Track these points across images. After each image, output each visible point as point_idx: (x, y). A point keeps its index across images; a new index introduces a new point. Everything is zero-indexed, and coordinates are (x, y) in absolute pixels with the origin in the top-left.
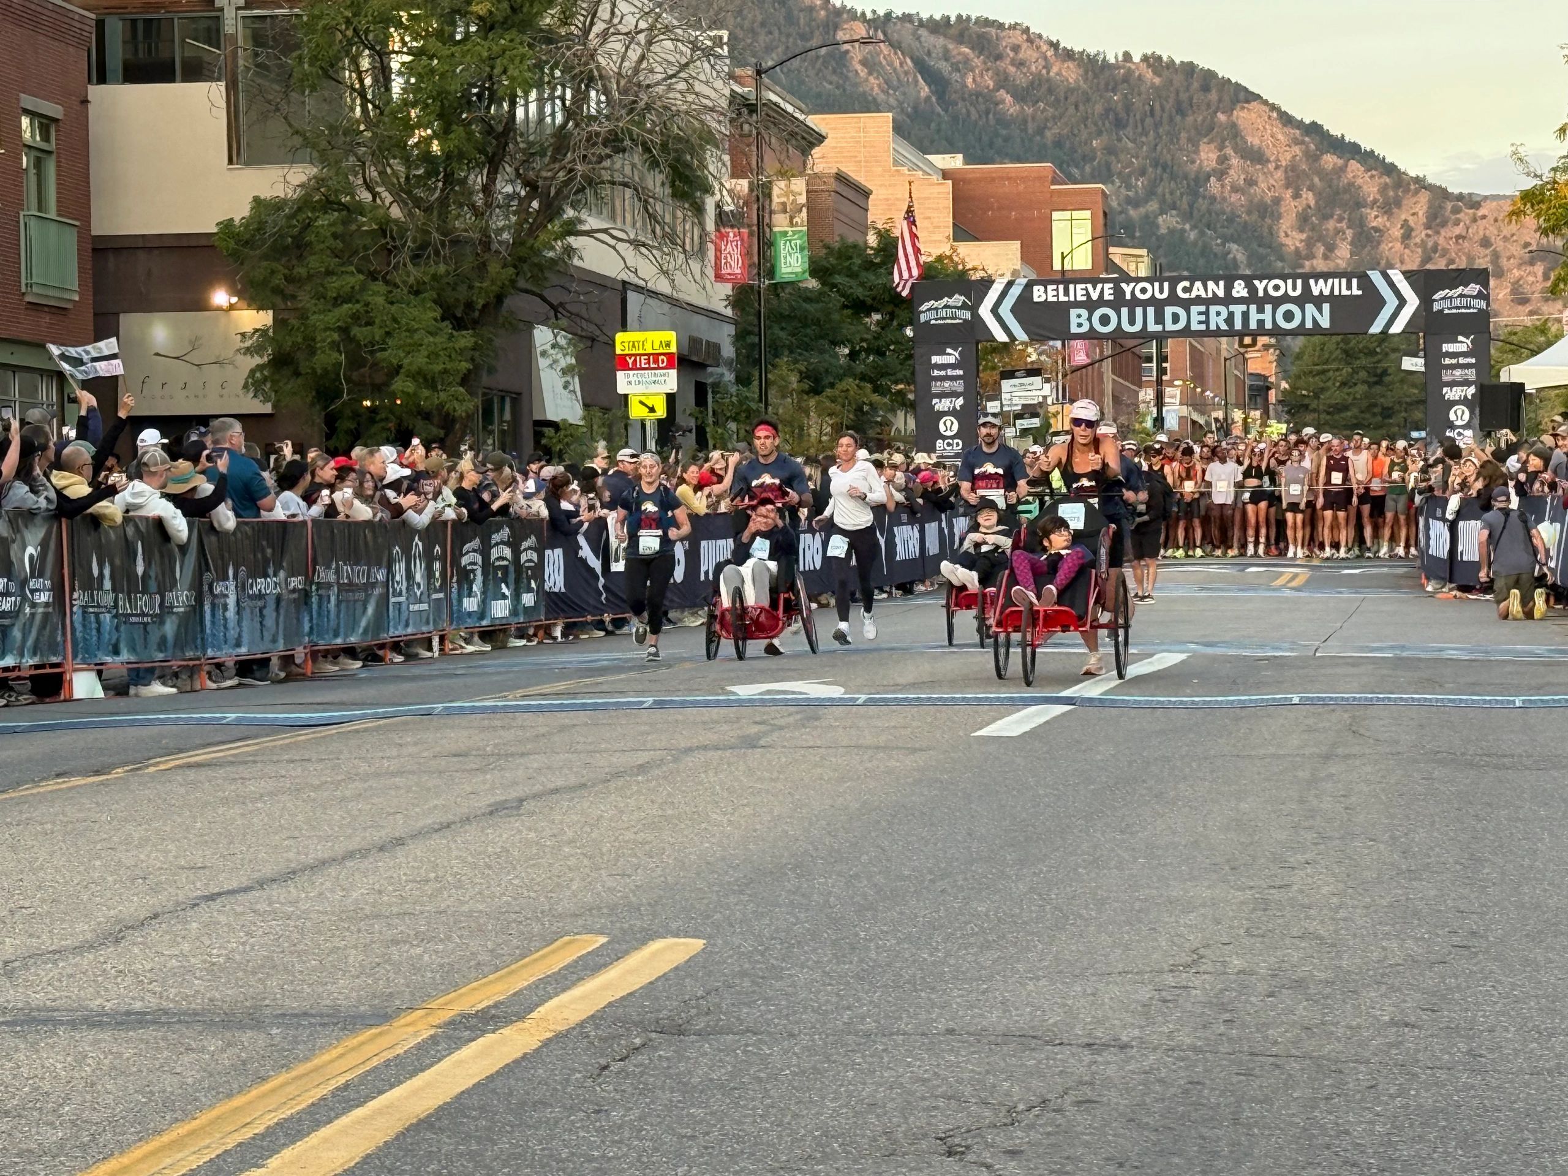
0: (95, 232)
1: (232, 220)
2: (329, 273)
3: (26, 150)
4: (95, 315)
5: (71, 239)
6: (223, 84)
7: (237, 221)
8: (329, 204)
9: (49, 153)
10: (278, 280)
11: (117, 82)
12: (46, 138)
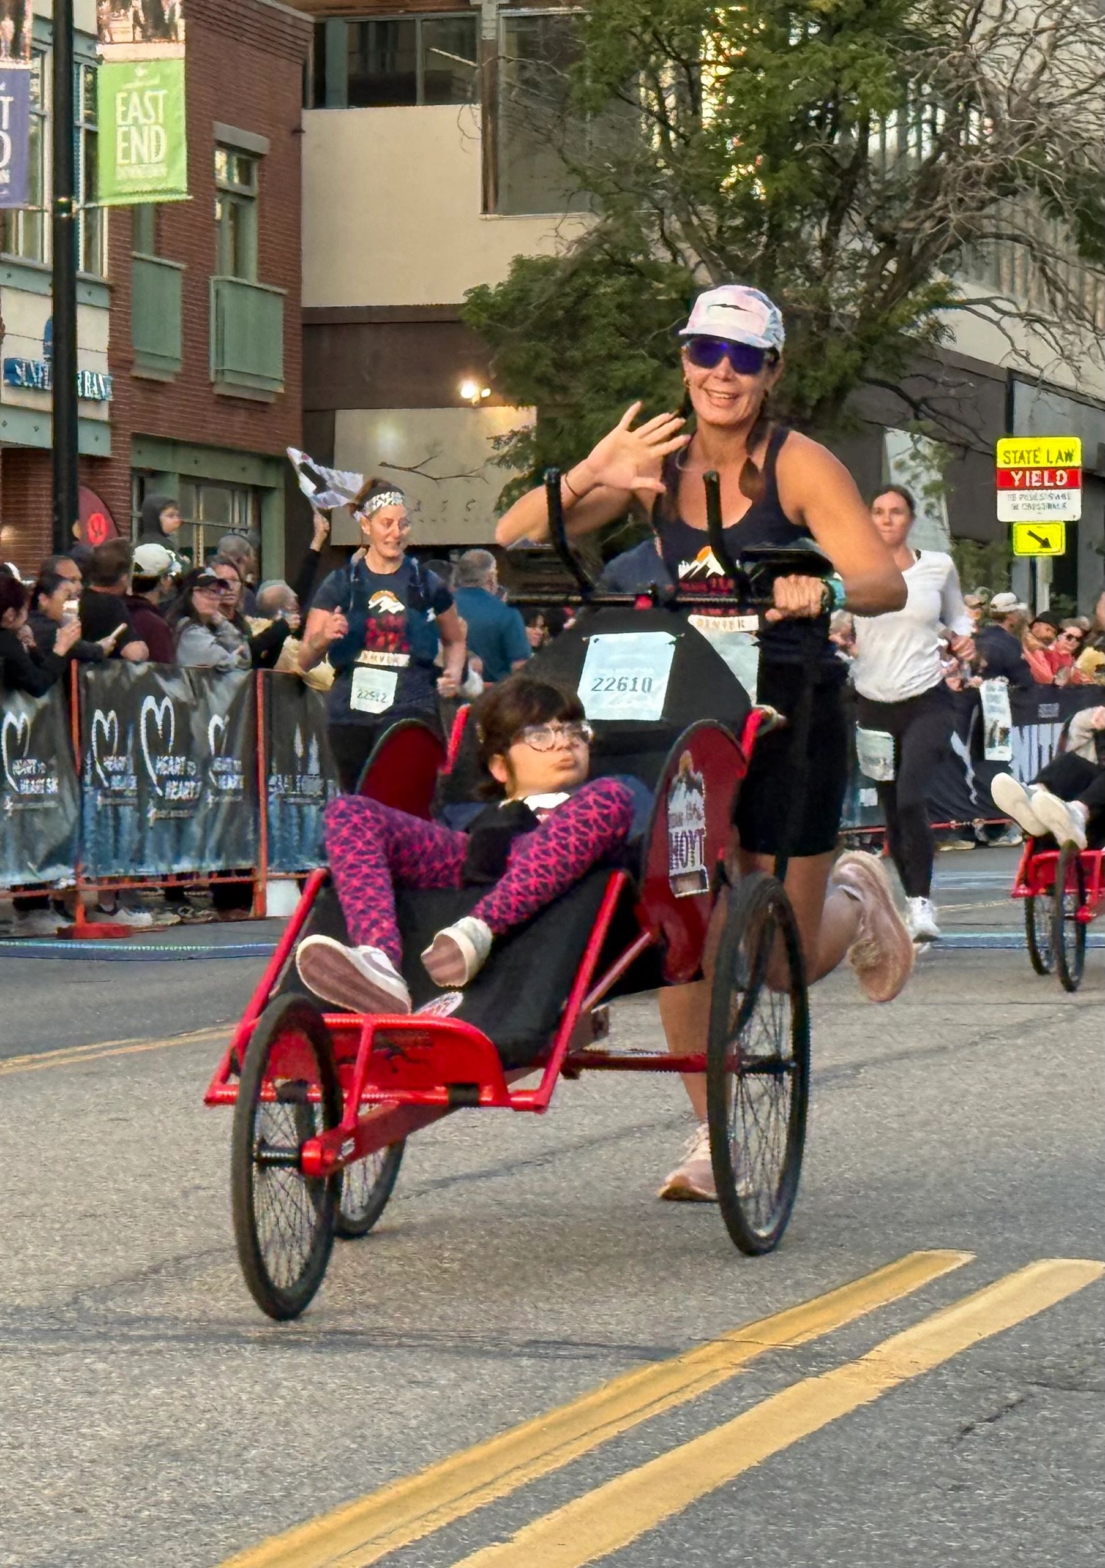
0: (309, 301)
1: (485, 286)
2: (612, 357)
3: (219, 195)
4: (306, 411)
5: (276, 311)
6: (479, 106)
7: (492, 289)
8: (615, 265)
9: (249, 199)
10: (544, 367)
11: (338, 105)
12: (246, 179)
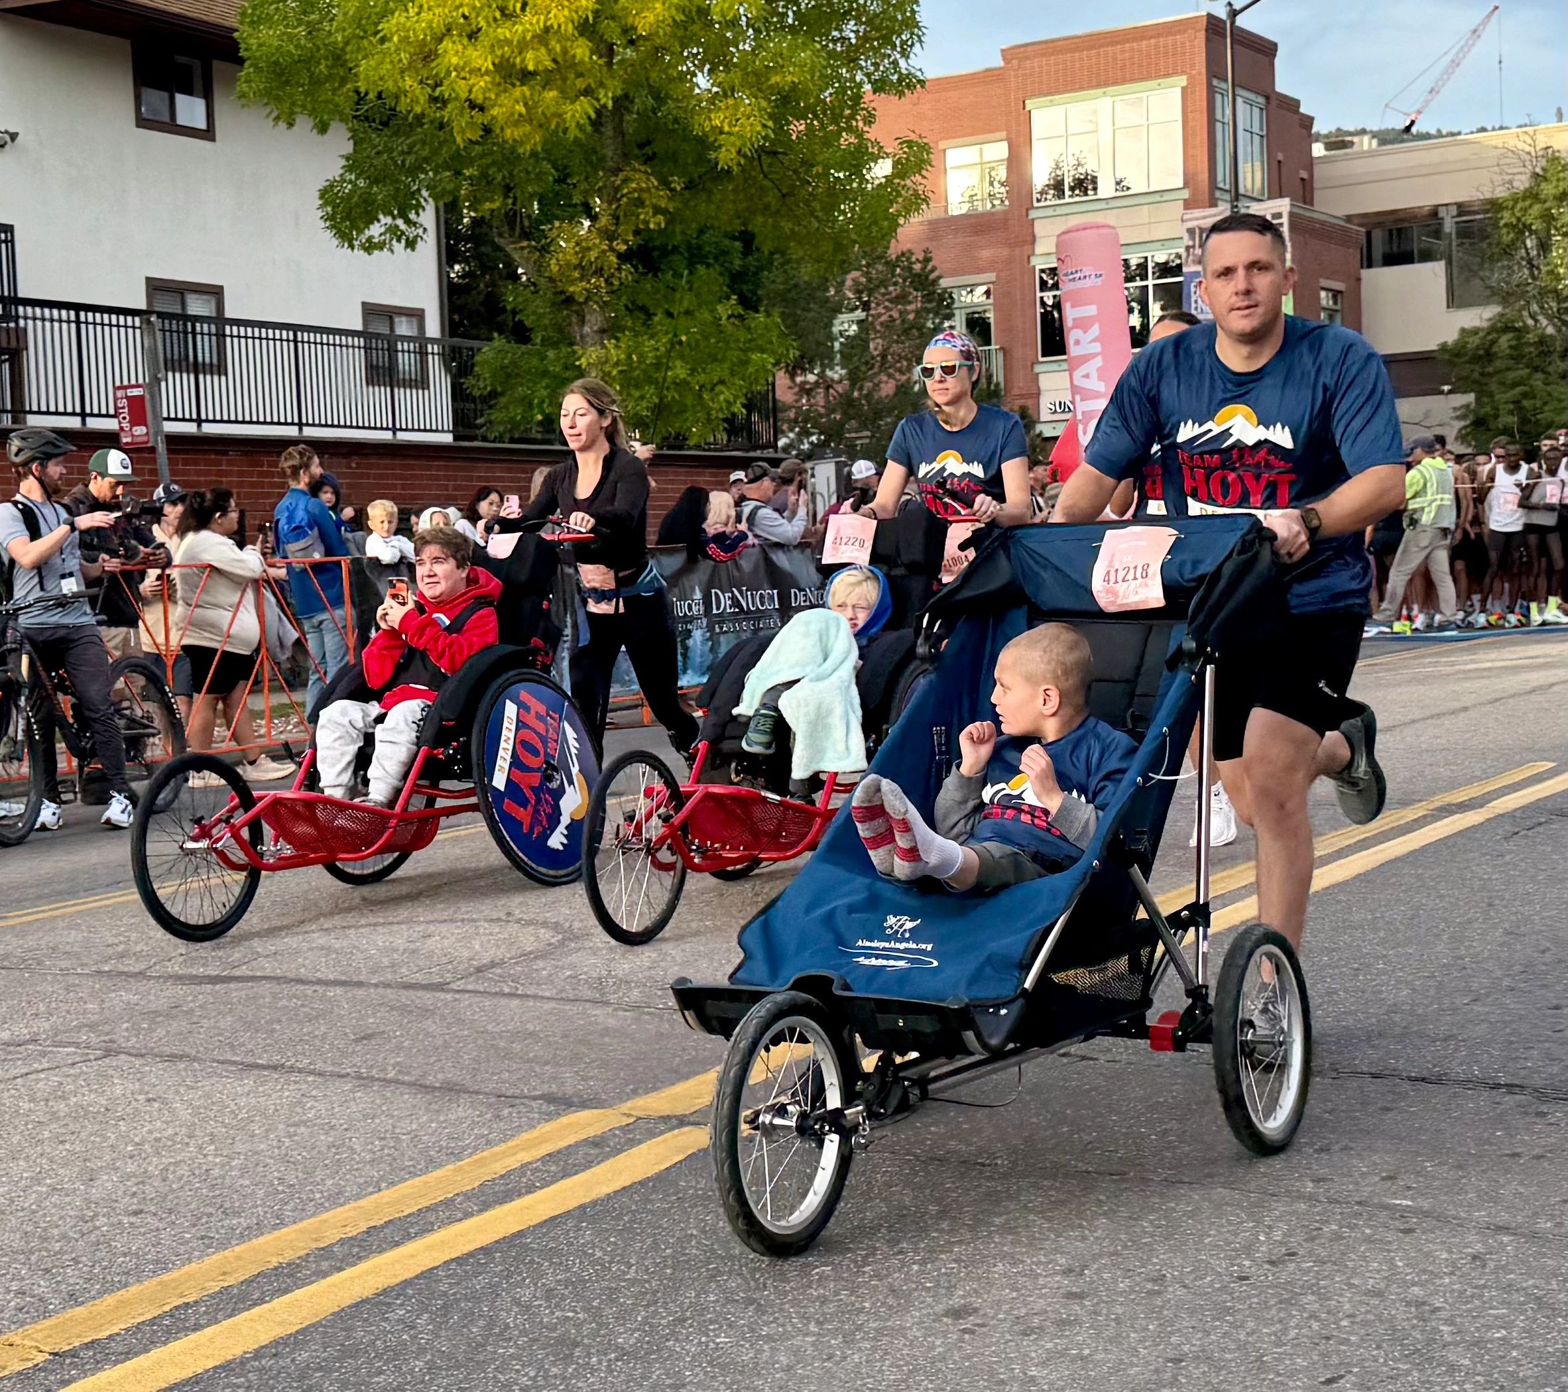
1: (1447, 342)
2: (1508, 369)
3: (1322, 310)
6: (1444, 262)
7: (1450, 343)
8: (1506, 329)
9: (1338, 310)
10: (1476, 375)
11: (1379, 266)
12: (1335, 303)
